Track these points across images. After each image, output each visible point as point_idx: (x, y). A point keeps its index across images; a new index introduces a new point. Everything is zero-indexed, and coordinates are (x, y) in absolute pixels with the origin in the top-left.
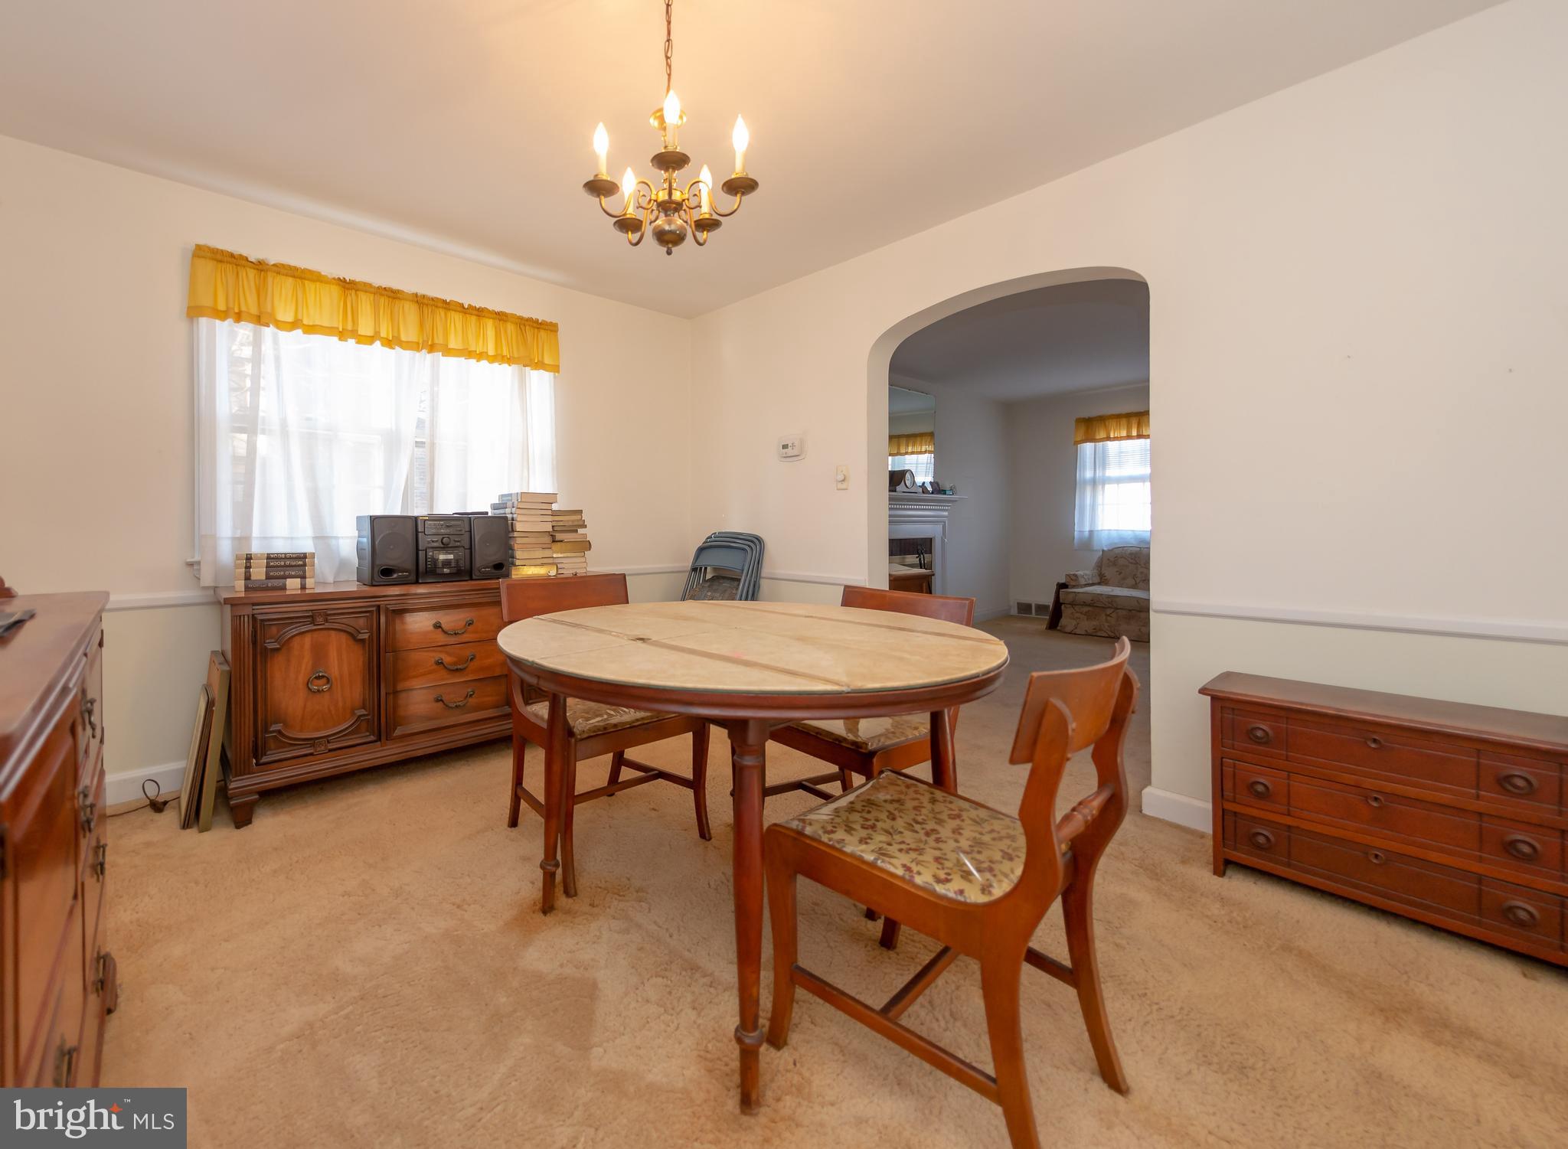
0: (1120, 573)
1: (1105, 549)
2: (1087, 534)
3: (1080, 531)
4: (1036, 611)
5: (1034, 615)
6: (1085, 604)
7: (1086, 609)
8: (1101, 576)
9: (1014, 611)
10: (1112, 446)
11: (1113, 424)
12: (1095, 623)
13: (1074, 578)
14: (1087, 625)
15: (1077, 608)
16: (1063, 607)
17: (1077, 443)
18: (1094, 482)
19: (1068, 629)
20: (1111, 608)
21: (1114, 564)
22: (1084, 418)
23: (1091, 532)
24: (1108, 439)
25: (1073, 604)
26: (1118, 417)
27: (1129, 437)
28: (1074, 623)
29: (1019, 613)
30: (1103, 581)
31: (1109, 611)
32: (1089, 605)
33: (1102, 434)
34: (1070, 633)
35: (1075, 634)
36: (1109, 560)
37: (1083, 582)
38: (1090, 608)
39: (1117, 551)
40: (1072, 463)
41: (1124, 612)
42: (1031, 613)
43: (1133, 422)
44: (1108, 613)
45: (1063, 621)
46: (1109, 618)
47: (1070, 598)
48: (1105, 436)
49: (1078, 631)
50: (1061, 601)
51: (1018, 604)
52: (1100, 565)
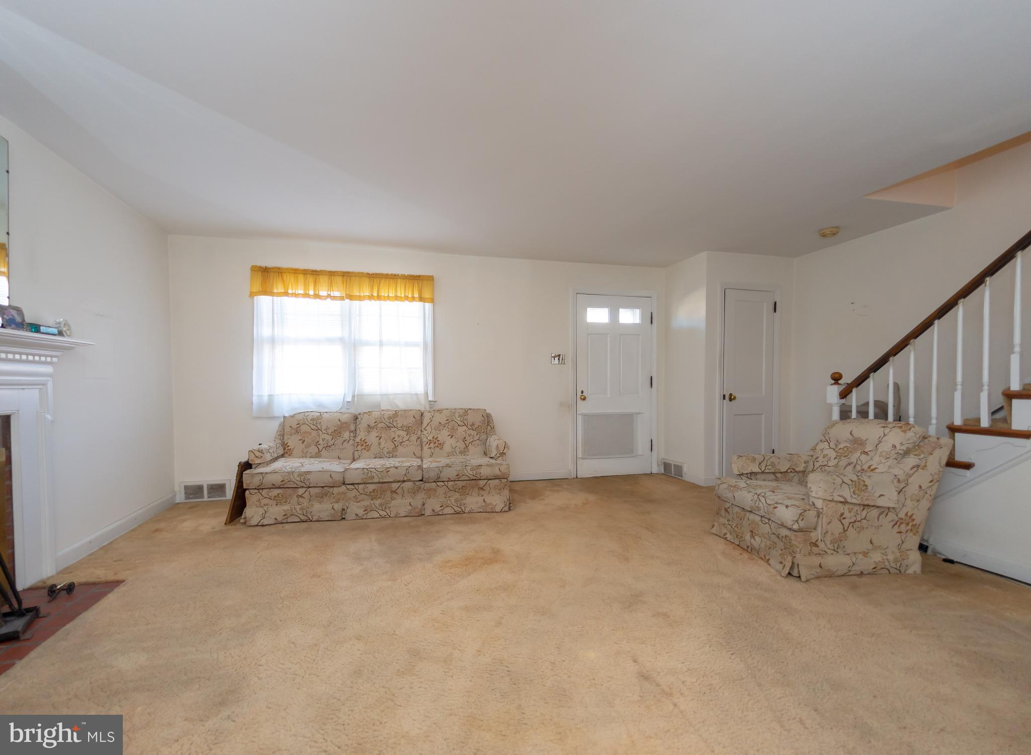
0: (303, 442)
1: (287, 415)
2: (266, 399)
3: (259, 396)
4: (209, 493)
5: (206, 498)
6: (274, 487)
7: (275, 492)
8: (284, 445)
9: (180, 497)
10: (288, 302)
11: (289, 278)
12: (286, 507)
13: (258, 454)
14: (276, 511)
15: (264, 492)
16: (247, 492)
17: (252, 295)
18: (273, 341)
19: (254, 521)
20: (303, 487)
21: (297, 431)
22: (260, 267)
23: (271, 397)
24: (286, 294)
25: (259, 489)
26: (295, 272)
27: (306, 295)
28: (261, 511)
29: (187, 498)
30: (286, 452)
31: (301, 491)
32: (279, 488)
33: (279, 288)
34: (257, 525)
35: (263, 526)
36: (291, 427)
37: (268, 457)
38: (279, 491)
39: (300, 417)
40: (250, 317)
41: (317, 490)
42: (203, 497)
43: (310, 281)
44: (300, 494)
45: (248, 512)
46: (301, 500)
47: (256, 481)
48: (283, 291)
49: (265, 522)
50: (245, 487)
51: (186, 487)
52: (282, 434)
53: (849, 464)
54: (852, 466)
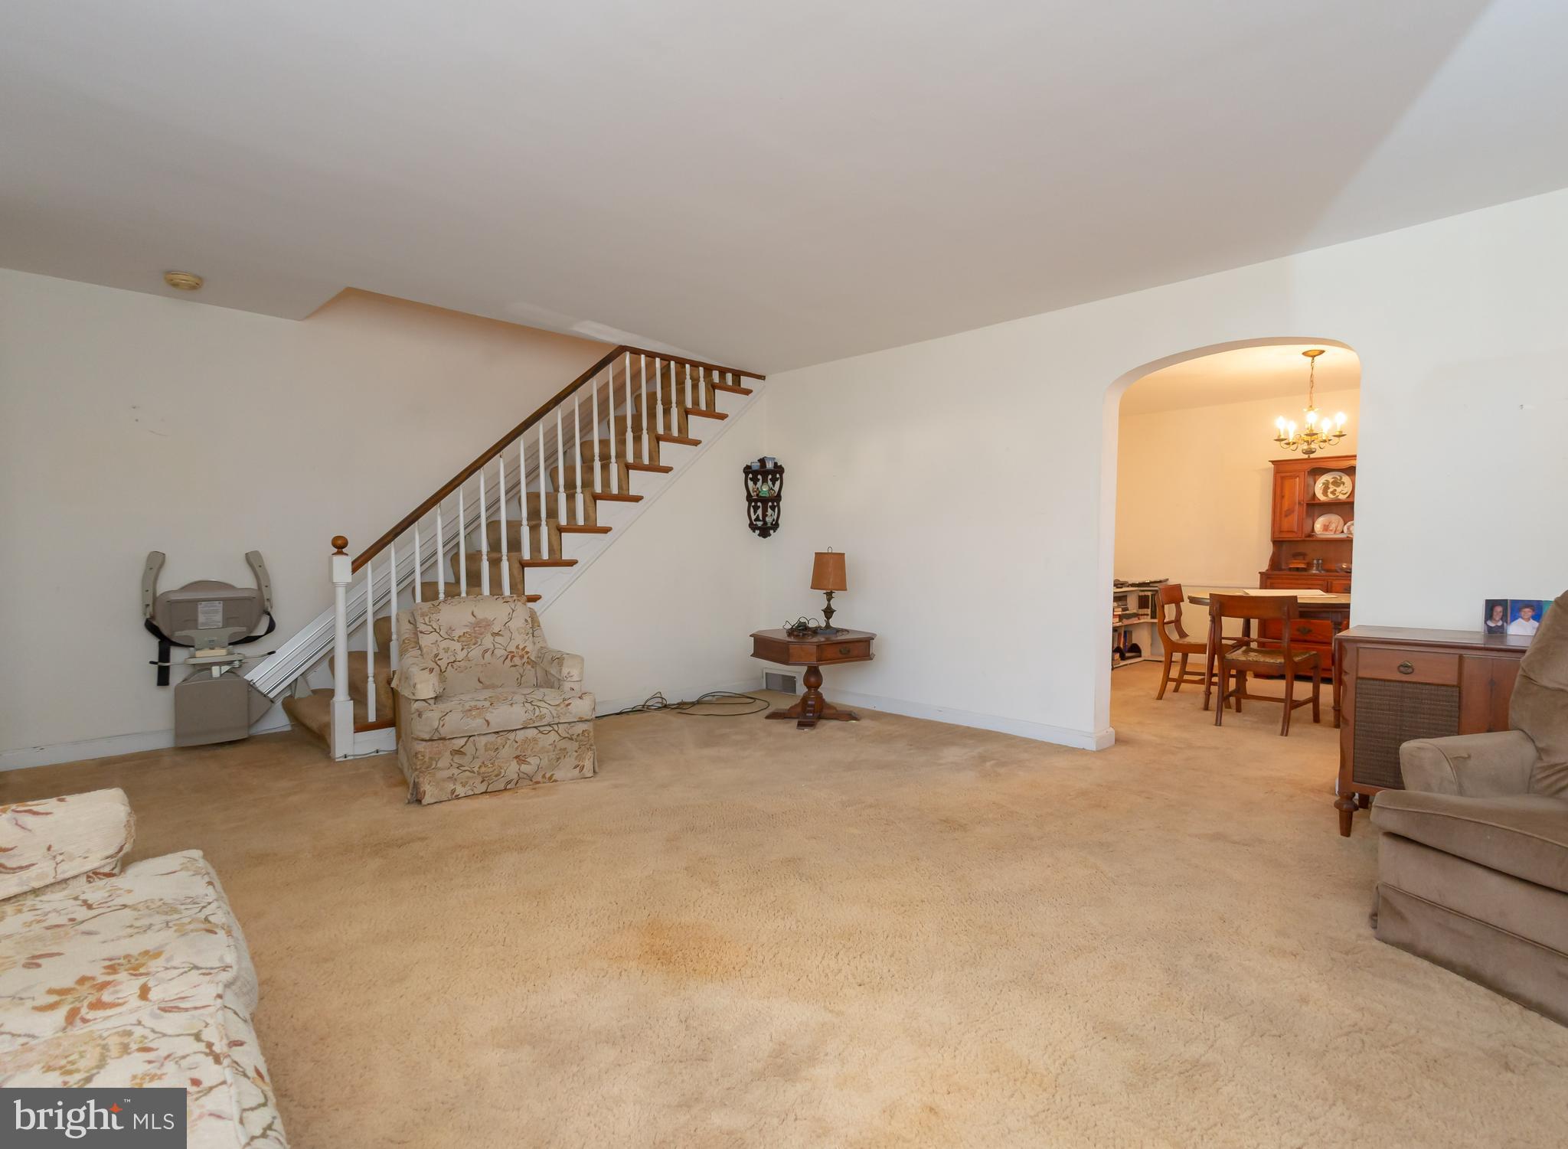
53: (486, 651)
54: (489, 653)
